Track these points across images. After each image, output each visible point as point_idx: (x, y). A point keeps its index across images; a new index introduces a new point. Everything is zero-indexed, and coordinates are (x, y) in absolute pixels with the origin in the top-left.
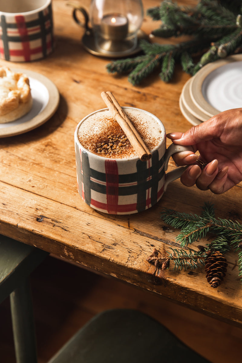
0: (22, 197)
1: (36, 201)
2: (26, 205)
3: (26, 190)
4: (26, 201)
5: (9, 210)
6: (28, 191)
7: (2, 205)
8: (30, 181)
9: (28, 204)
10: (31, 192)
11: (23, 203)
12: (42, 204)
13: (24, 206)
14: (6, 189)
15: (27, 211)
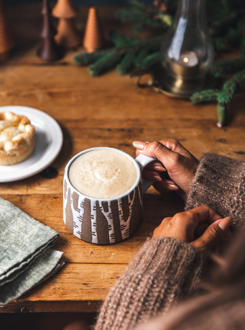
0: (97, 271)
1: (112, 271)
2: (106, 278)
3: (96, 263)
4: (103, 274)
5: (94, 288)
6: (98, 263)
7: (84, 285)
8: (92, 253)
9: (107, 276)
10: (101, 263)
11: (102, 277)
12: (119, 271)
13: (105, 279)
14: (77, 269)
15: (111, 283)
